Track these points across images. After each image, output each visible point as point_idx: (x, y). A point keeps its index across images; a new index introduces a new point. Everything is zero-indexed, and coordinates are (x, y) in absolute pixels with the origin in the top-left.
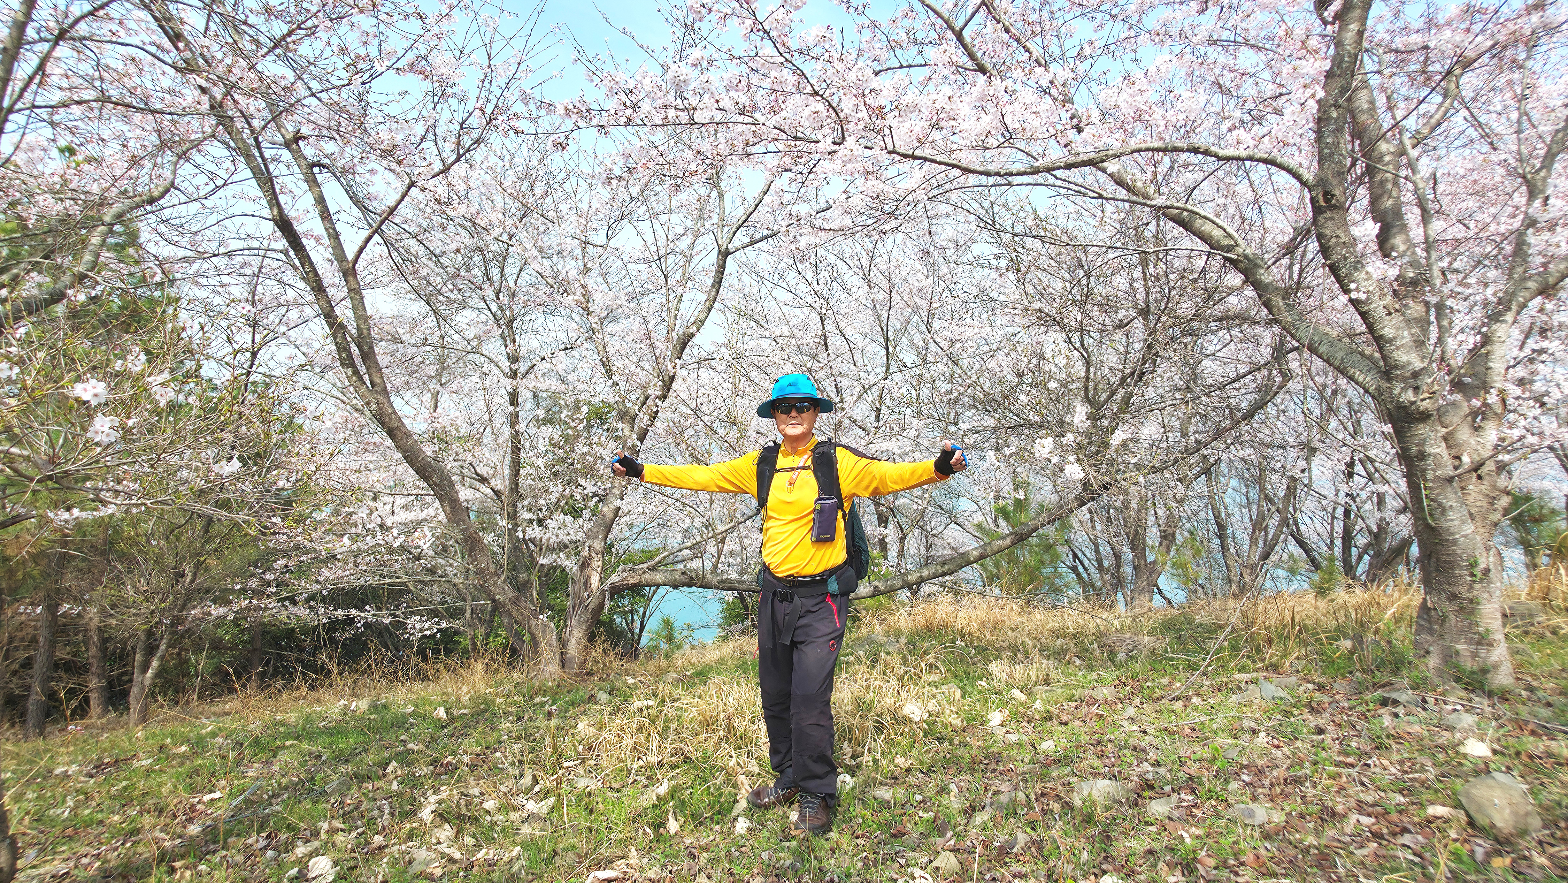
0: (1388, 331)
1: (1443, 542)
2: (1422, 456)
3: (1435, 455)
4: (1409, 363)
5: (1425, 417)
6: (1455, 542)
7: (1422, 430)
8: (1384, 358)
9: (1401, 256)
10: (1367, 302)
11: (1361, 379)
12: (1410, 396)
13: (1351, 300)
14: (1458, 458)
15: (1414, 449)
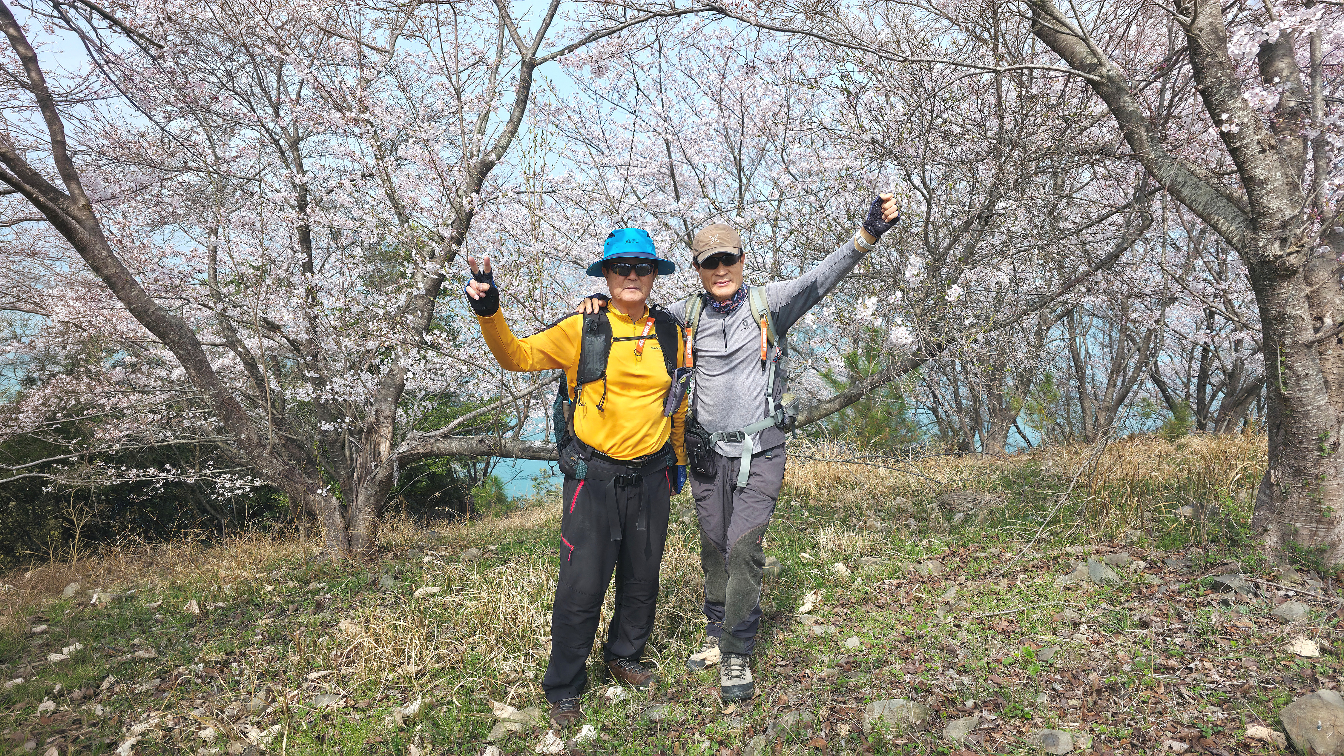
0: (1259, 173)
1: (1294, 414)
2: (1282, 318)
3: (1296, 317)
4: (1279, 210)
5: (1289, 273)
6: (1307, 414)
7: (1287, 289)
8: (1252, 203)
9: (1282, 82)
10: (1240, 136)
11: (1224, 228)
12: (1275, 249)
13: (1222, 134)
14: (1320, 319)
15: (1274, 311)
